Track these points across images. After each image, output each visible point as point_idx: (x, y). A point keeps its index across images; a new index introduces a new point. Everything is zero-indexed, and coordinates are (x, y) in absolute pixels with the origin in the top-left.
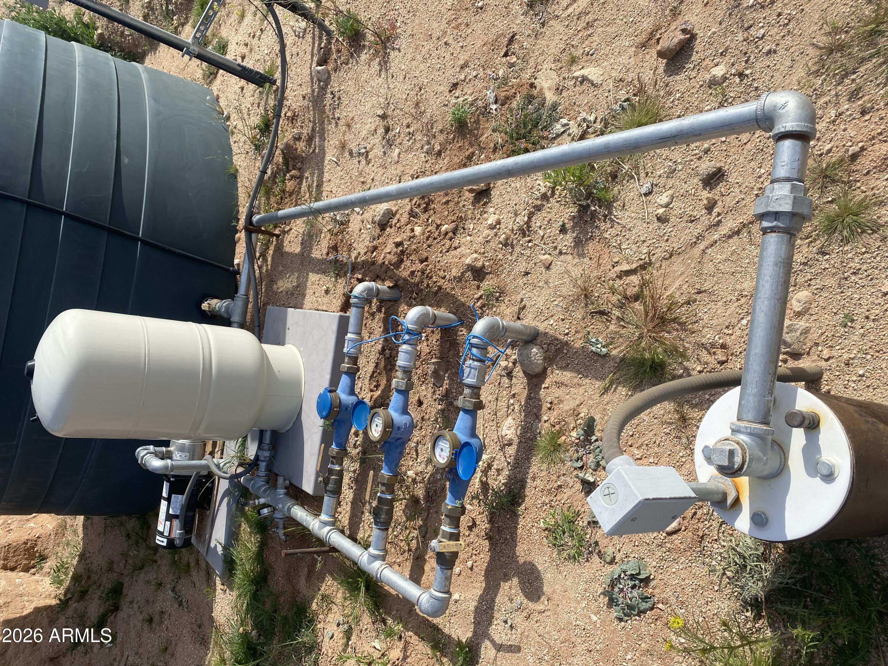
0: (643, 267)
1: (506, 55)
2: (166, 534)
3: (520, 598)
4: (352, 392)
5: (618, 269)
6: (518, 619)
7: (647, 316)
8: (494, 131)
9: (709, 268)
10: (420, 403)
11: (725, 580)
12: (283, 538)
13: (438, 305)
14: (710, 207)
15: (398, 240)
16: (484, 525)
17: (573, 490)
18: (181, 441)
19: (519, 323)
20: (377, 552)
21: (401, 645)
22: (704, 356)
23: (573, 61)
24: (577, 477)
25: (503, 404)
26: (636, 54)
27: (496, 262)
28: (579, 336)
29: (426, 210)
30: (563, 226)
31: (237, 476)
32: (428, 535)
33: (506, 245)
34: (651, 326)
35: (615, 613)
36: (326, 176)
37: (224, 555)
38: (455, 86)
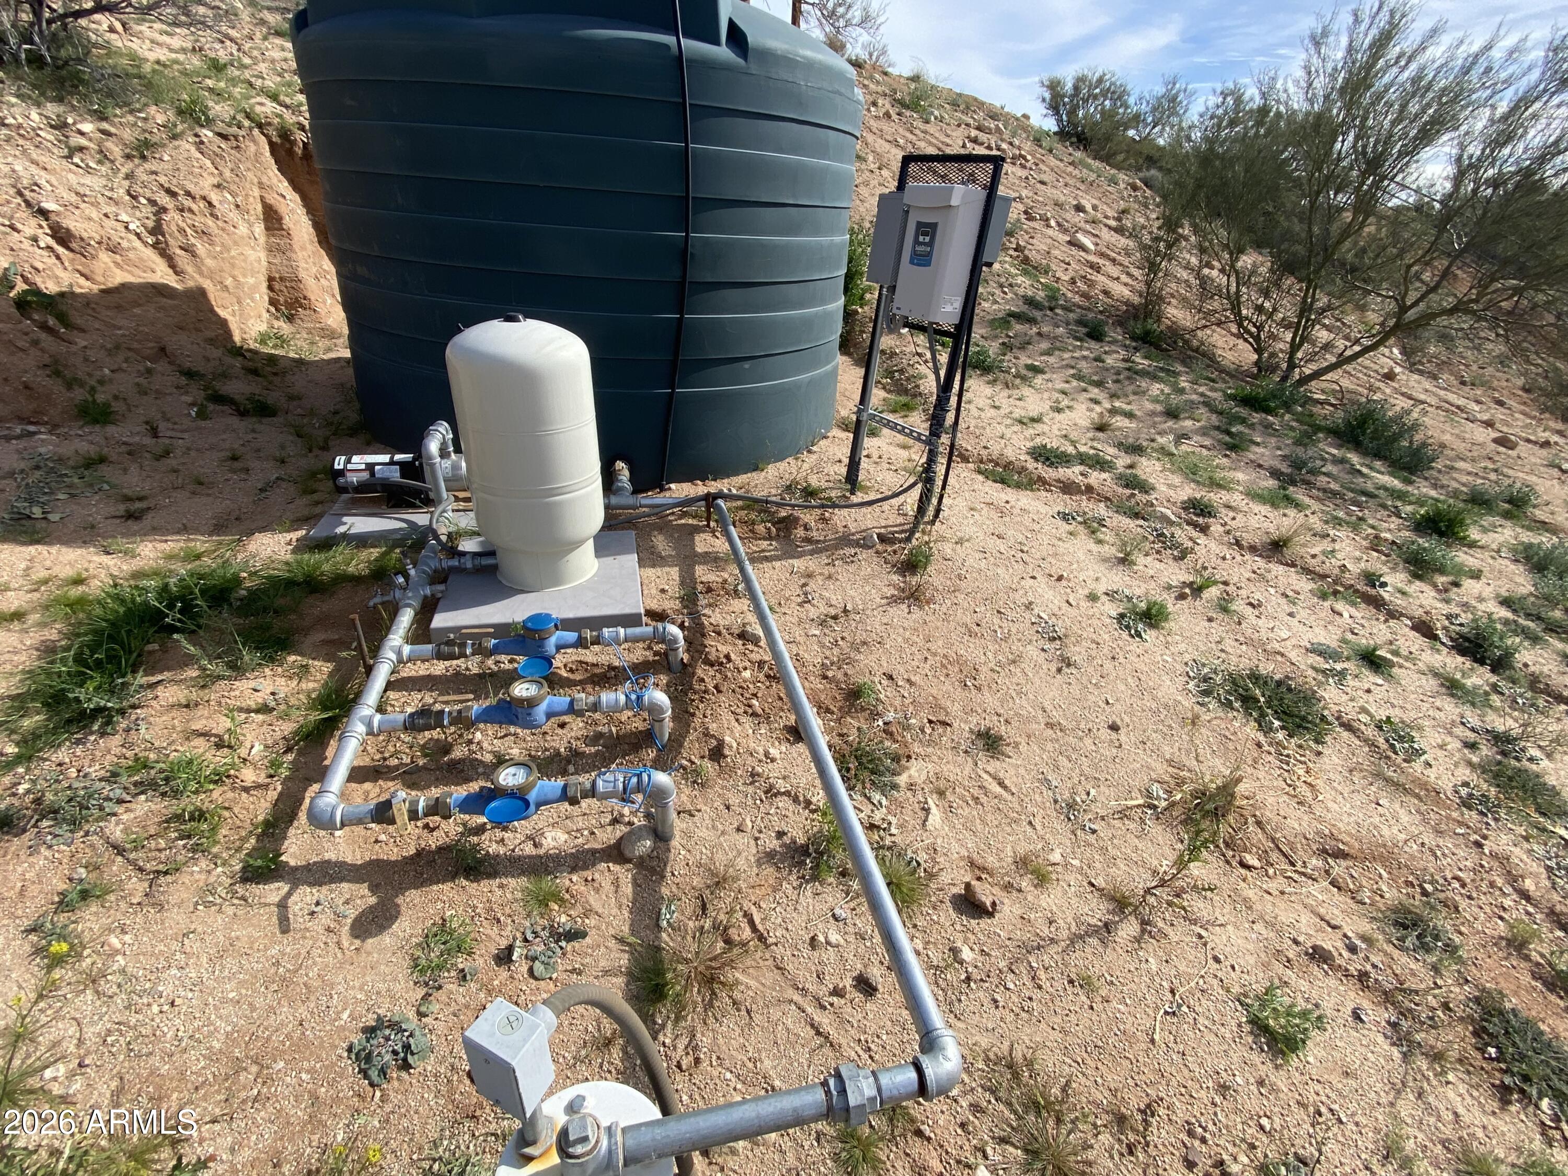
0: (761, 938)
1: (930, 722)
2: (349, 467)
3: (352, 913)
4: (559, 648)
5: (754, 910)
6: (326, 919)
7: (711, 960)
8: (859, 729)
9: (775, 1013)
10: (562, 725)
11: (426, 1165)
12: (371, 604)
13: (674, 718)
14: (837, 992)
15: (733, 656)
16: (434, 841)
17: (498, 939)
18: (464, 464)
19: (674, 815)
20: (376, 724)
21: (262, 779)
22: (682, 1043)
23: (941, 793)
24: (515, 939)
25: (580, 823)
26: (963, 858)
27: (733, 770)
28: (674, 889)
29: (768, 676)
30: (784, 834)
31: (436, 537)
32: (407, 777)
33: (753, 775)
34: (701, 968)
35: (357, 1039)
36: (777, 564)
37: (336, 535)
38: (891, 678)
